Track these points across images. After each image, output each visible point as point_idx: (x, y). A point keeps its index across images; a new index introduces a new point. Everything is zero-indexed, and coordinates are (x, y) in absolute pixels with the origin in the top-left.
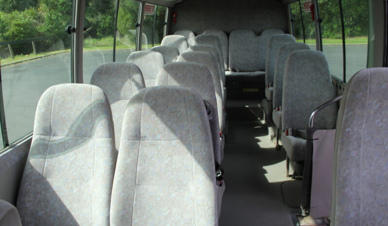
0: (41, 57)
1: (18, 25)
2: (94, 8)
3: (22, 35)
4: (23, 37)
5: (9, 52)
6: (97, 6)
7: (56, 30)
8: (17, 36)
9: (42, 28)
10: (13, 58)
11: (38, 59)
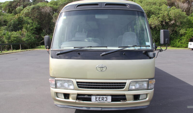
0: (25, 51)
1: (14, 37)
2: (45, 32)
3: (15, 42)
4: (16, 42)
5: (11, 48)
6: (47, 31)
7: (30, 40)
8: (13, 42)
9: (24, 39)
10: (12, 51)
11: (24, 51)
